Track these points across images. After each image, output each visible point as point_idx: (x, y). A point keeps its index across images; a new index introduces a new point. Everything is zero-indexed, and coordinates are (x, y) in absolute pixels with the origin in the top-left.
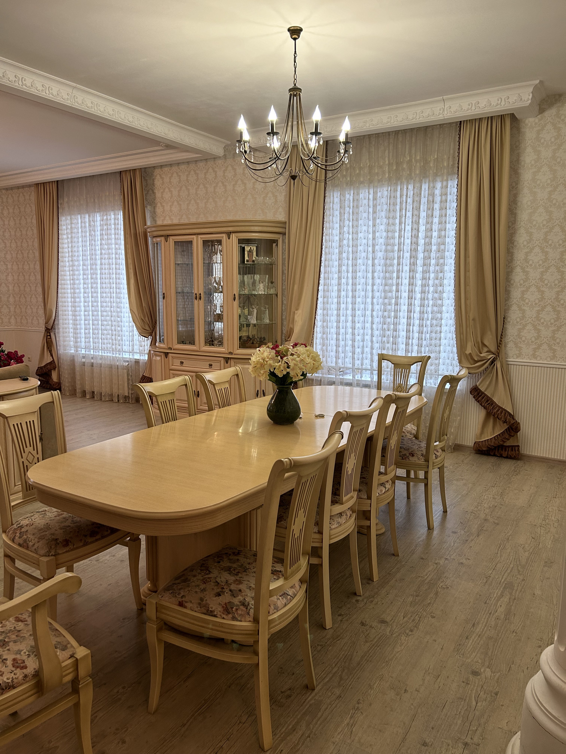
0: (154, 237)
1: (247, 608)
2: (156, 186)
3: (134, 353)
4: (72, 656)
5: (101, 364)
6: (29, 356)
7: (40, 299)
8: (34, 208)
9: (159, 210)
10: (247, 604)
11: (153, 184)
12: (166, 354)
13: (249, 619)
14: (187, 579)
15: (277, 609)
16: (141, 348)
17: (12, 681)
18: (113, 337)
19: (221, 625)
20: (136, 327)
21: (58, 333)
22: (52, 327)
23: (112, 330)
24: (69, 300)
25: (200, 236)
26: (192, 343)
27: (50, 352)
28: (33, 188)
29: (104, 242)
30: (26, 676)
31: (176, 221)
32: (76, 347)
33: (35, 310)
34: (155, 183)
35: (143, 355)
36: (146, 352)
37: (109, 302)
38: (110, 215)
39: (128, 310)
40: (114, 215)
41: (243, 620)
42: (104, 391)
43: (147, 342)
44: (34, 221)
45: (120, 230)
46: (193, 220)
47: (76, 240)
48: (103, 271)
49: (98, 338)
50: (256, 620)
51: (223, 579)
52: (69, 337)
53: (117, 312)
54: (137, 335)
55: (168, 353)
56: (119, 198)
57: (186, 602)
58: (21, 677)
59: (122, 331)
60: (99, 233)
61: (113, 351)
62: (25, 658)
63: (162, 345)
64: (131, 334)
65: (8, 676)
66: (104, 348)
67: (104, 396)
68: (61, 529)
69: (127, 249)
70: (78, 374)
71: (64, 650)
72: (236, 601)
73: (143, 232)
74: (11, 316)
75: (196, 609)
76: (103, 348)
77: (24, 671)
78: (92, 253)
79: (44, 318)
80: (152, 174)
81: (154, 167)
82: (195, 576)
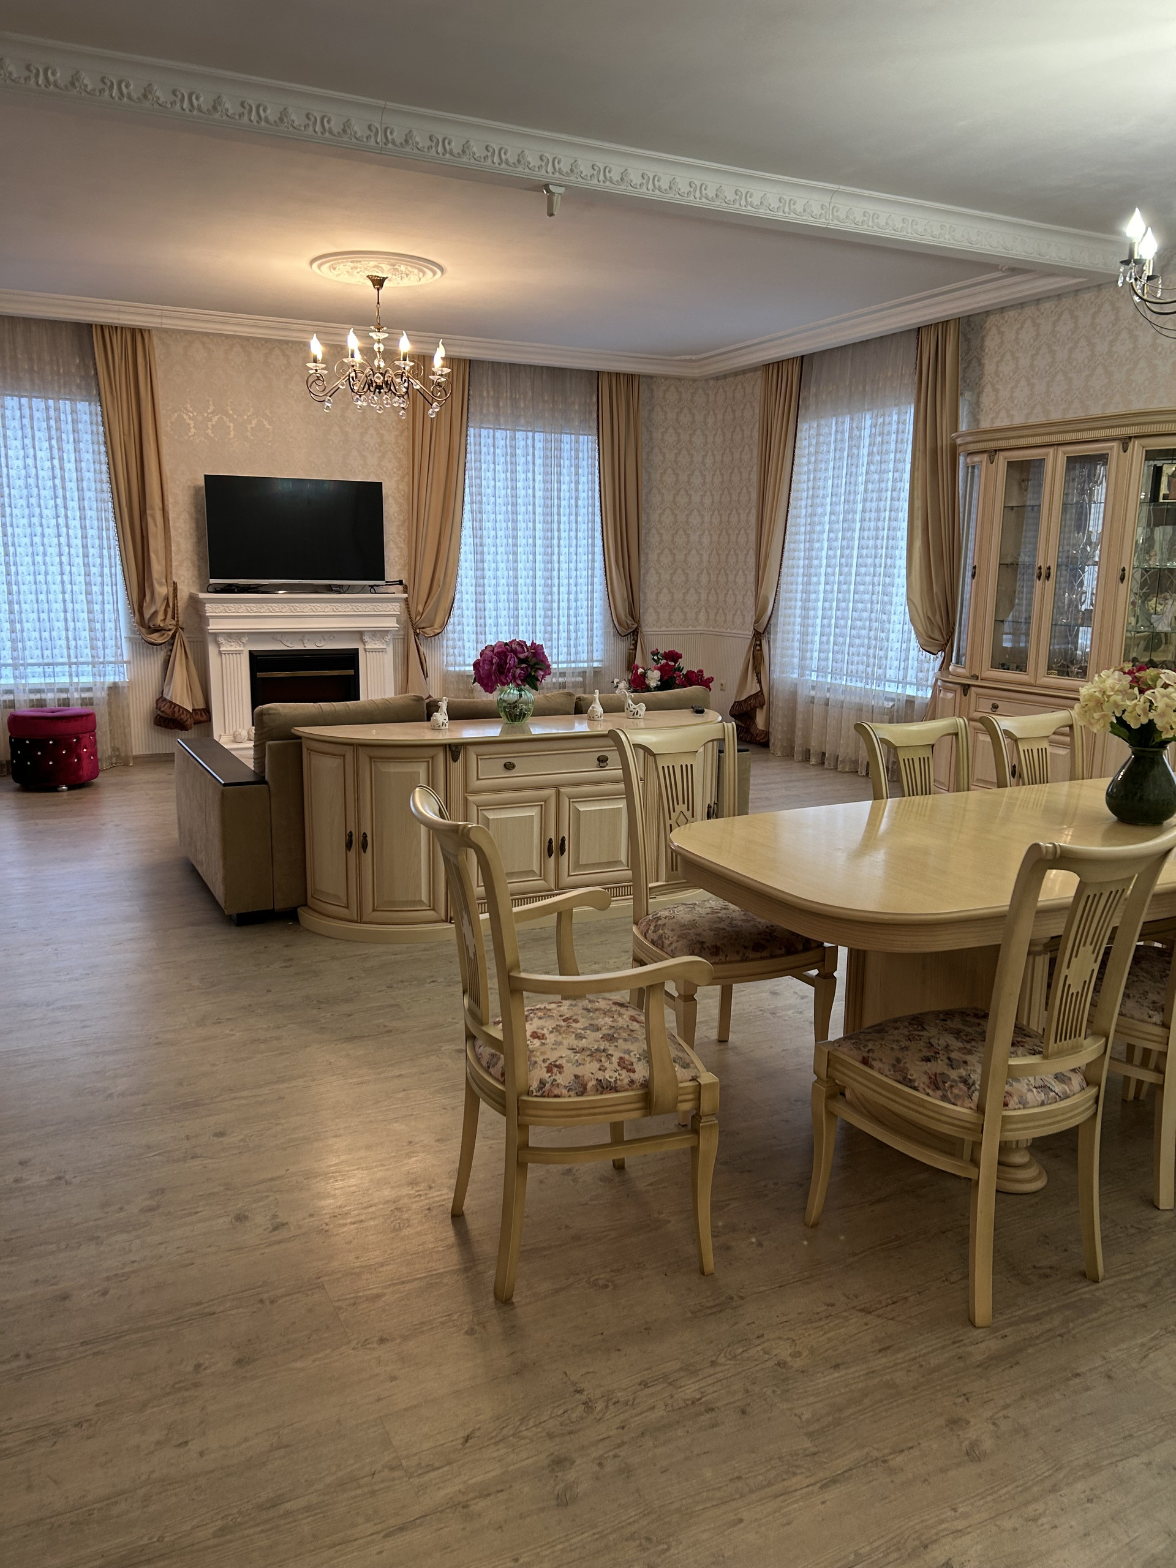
0: (969, 454)
1: (969, 1088)
2: (987, 350)
3: (907, 683)
4: (694, 1079)
5: (842, 702)
6: (723, 682)
7: (751, 578)
8: (757, 410)
9: (987, 400)
10: (970, 1082)
11: (982, 347)
12: (966, 688)
13: (970, 1105)
14: (883, 1029)
15: (1024, 1104)
16: (921, 675)
17: (615, 1081)
18: (871, 651)
19: (922, 1103)
20: (916, 633)
21: (775, 640)
22: (765, 629)
23: (869, 638)
24: (800, 579)
25: (1061, 449)
26: (1021, 667)
27: (758, 675)
28: (759, 373)
29: (872, 468)
30: (632, 1082)
31: (1019, 420)
32: (802, 668)
33: (739, 598)
34: (987, 343)
35: (924, 688)
36: (929, 683)
37: (869, 584)
38: (890, 415)
39: (903, 599)
40: (899, 414)
41: (959, 1103)
42: (842, 753)
43: (934, 663)
44: (756, 434)
45: (907, 442)
46: (1056, 416)
47: (823, 466)
48: (866, 524)
49: (843, 653)
50: (980, 1109)
51: (942, 1042)
52: (792, 648)
53: (883, 603)
54: (916, 649)
55: (969, 686)
56: (909, 380)
57: (874, 1060)
58: (626, 1081)
59: (888, 641)
60: (865, 451)
61: (867, 678)
62: (634, 1060)
63: (960, 670)
64: (904, 646)
65: (611, 1074)
66: (852, 672)
67: (843, 762)
68: (711, 930)
69: (916, 482)
70: (799, 717)
71: (684, 1068)
72: (954, 1074)
73: (951, 444)
74: (700, 609)
75: (888, 1073)
76: (849, 671)
77: (631, 1074)
78: (850, 491)
79: (753, 613)
80: (981, 327)
81: (988, 313)
82: (896, 1028)
